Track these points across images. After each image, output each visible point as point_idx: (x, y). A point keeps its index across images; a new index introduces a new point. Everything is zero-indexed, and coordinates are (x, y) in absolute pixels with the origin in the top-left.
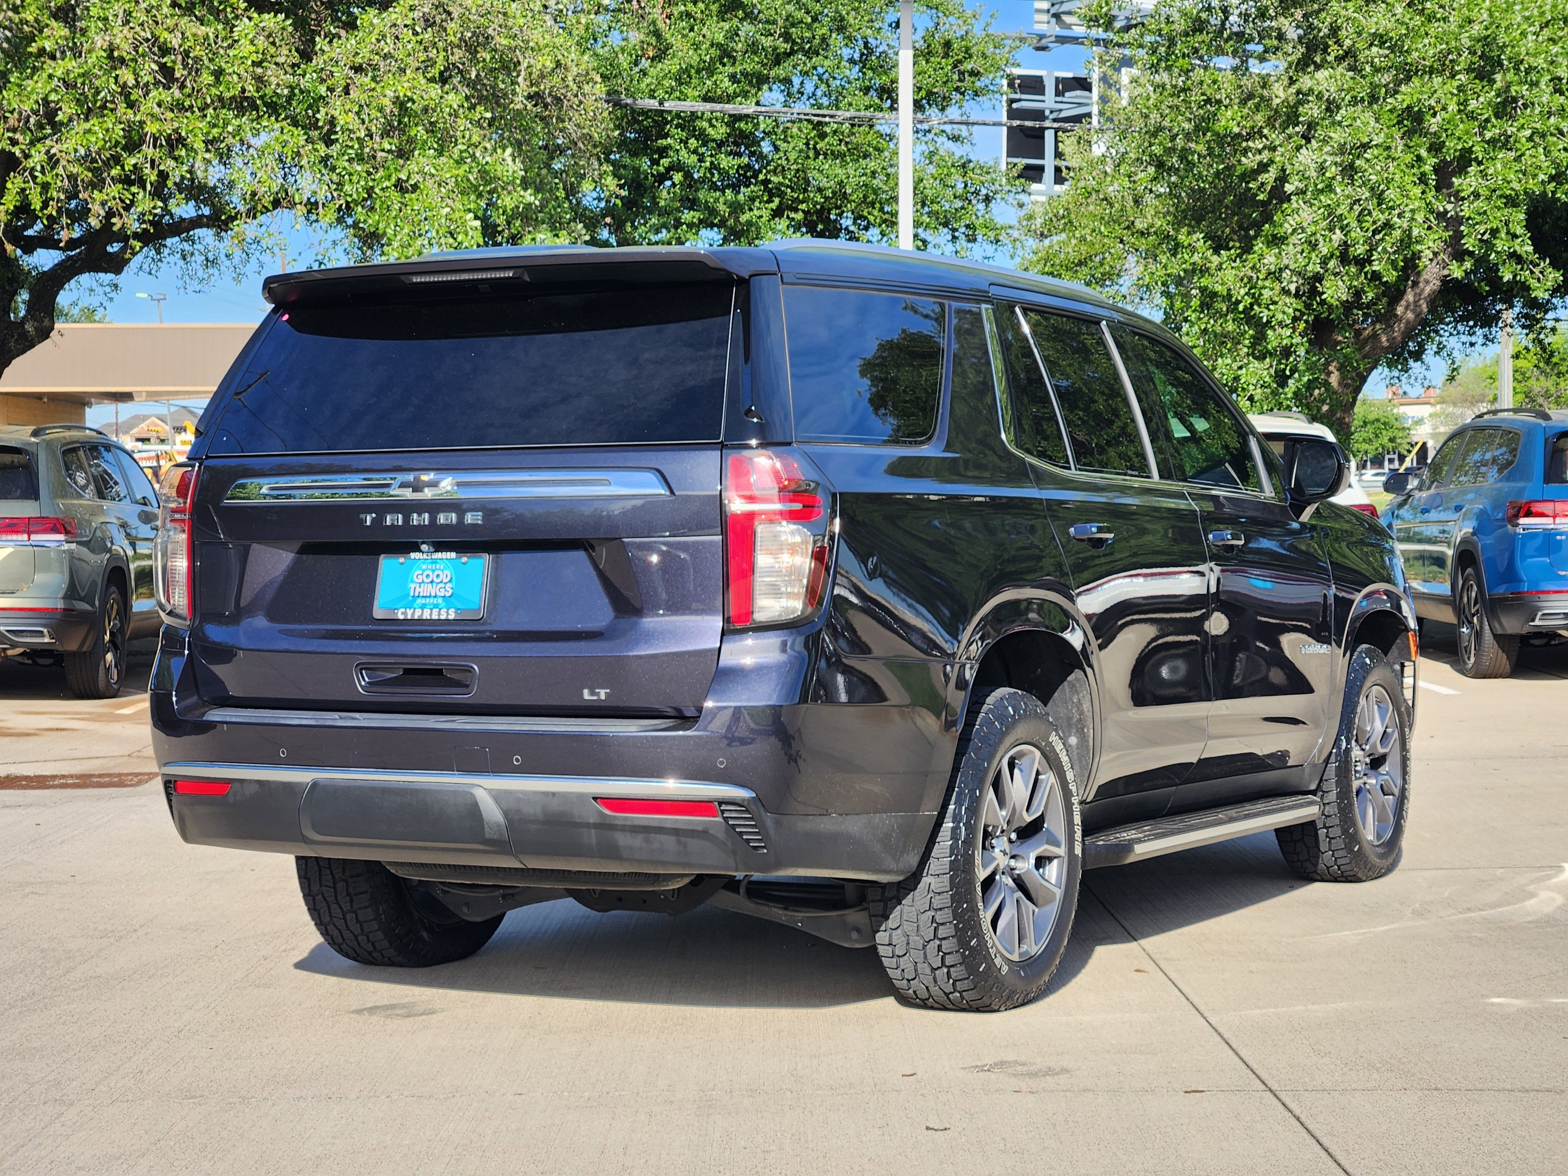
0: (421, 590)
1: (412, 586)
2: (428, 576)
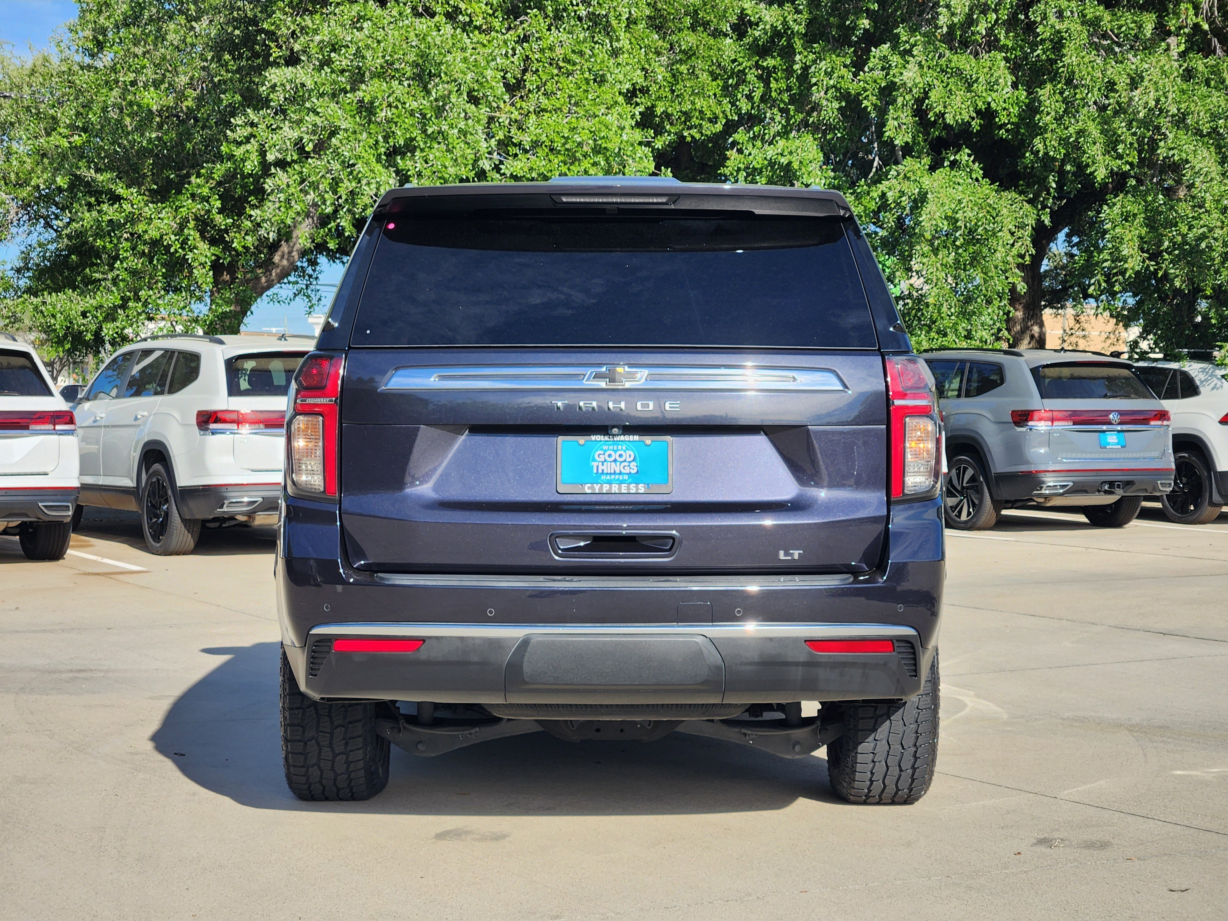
0: (604, 467)
1: (595, 464)
2: (610, 456)
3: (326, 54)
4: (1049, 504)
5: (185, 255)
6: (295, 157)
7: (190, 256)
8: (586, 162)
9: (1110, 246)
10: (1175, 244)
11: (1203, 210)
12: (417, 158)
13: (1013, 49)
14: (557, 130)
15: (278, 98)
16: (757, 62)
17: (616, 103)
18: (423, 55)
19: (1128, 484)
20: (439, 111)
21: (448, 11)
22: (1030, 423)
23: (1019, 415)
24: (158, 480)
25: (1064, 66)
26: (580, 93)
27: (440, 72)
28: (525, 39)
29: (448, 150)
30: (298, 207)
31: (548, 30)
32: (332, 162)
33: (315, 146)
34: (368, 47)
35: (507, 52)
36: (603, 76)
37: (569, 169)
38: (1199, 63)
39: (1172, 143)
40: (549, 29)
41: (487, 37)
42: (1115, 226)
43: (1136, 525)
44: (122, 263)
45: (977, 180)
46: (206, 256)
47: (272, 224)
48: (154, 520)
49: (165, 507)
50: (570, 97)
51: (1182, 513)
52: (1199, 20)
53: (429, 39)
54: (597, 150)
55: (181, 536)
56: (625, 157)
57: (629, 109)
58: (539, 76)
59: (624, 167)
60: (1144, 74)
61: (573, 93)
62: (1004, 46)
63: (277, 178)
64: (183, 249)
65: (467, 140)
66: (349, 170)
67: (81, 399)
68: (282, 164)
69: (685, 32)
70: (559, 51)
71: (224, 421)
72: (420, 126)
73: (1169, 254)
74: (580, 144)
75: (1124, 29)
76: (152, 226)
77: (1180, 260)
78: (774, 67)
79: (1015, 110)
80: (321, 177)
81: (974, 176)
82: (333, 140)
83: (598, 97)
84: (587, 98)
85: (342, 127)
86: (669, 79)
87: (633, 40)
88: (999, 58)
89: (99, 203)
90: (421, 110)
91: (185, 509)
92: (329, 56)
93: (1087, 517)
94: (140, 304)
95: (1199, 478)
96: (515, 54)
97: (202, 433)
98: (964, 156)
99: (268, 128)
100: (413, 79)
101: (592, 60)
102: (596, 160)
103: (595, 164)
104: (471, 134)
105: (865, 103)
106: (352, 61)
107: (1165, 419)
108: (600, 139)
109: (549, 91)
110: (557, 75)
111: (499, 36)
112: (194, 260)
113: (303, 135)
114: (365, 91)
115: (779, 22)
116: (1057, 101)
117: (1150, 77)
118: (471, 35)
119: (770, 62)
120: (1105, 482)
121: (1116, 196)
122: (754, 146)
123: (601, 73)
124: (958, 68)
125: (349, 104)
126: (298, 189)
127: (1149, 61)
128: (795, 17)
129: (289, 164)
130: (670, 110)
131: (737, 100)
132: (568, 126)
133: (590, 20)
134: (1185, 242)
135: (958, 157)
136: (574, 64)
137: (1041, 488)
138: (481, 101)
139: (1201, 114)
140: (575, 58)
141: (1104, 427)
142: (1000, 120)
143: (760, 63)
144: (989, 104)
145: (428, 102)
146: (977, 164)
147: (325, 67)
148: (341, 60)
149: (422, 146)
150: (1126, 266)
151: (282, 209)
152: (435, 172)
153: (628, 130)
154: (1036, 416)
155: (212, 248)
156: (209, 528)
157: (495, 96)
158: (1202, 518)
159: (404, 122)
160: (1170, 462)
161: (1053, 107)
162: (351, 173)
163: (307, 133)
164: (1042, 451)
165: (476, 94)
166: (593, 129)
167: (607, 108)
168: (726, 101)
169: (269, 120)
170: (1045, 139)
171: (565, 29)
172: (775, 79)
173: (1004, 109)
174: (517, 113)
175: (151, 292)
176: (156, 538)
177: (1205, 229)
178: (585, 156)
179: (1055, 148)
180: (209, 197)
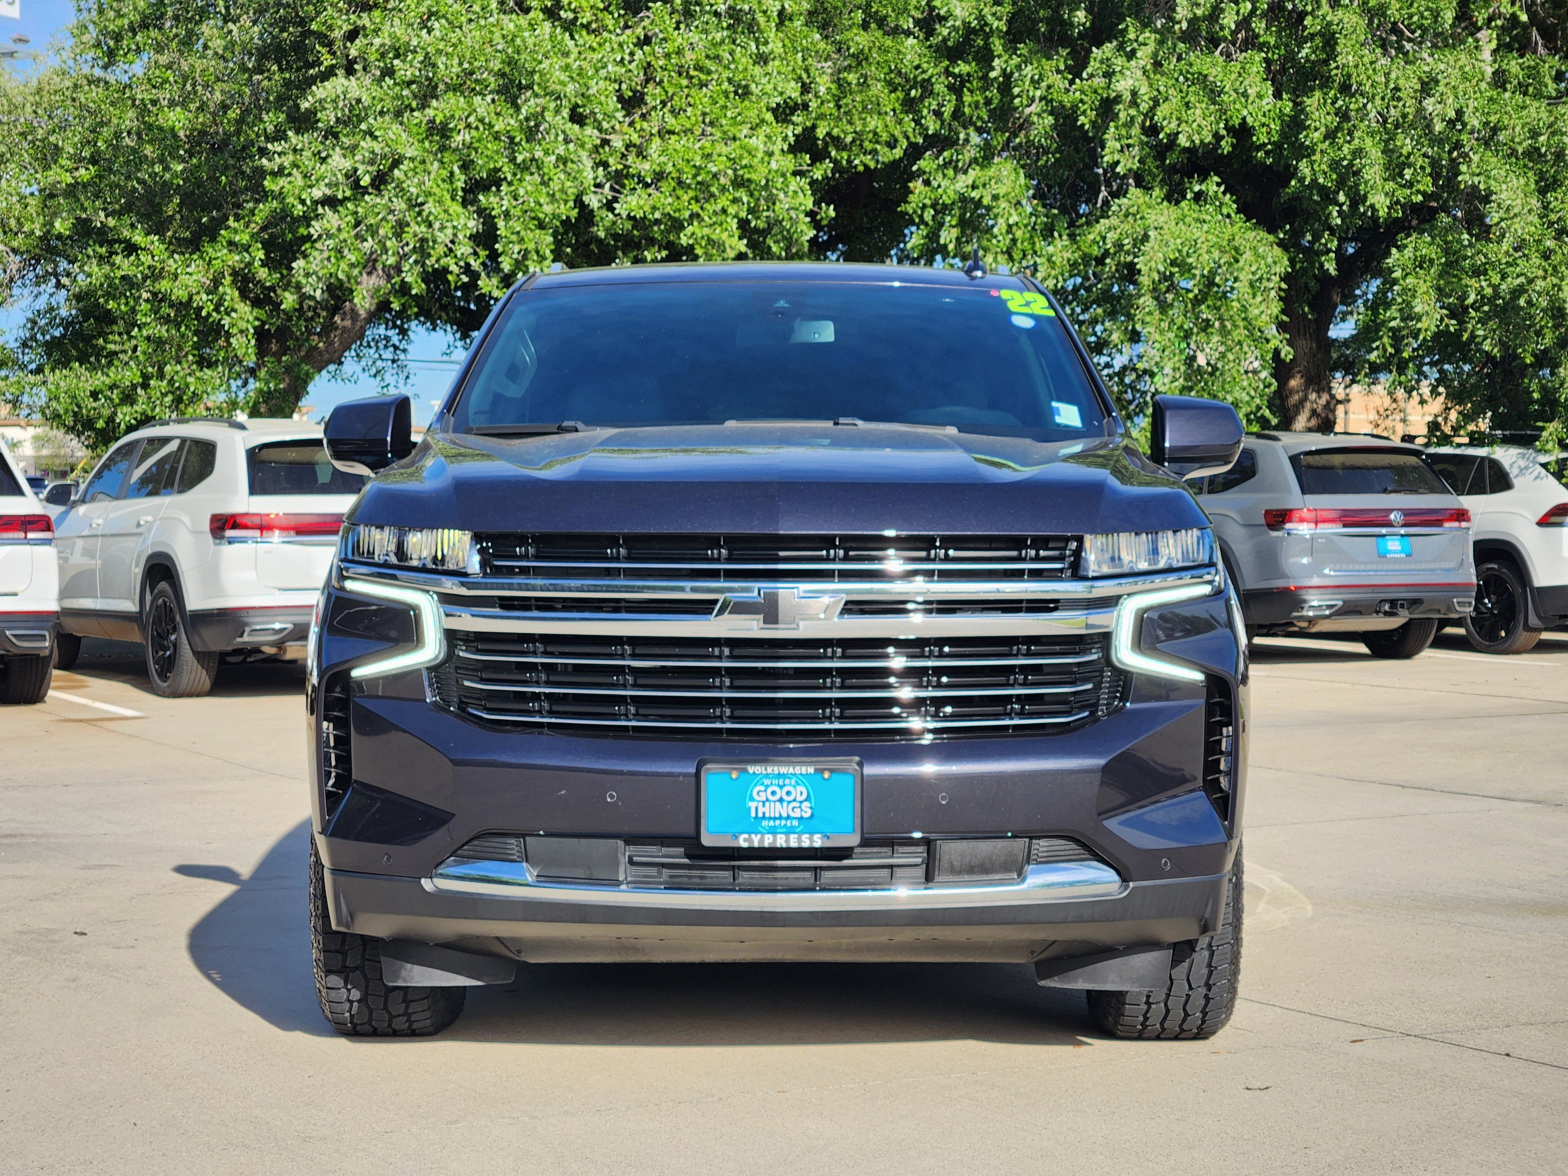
3: (388, 61)
4: (1315, 630)
5: (220, 320)
6: (348, 193)
7: (226, 321)
8: (724, 198)
9: (1399, 300)
10: (1483, 297)
11: (1520, 254)
12: (503, 193)
13: (1277, 47)
14: (686, 157)
15: (328, 117)
16: (947, 69)
17: (763, 121)
18: (510, 62)
19: (1415, 602)
20: (531, 134)
21: (546, 6)
22: (1288, 526)
23: (1275, 516)
24: (165, 602)
25: (1337, 68)
26: (716, 110)
27: (533, 83)
28: (647, 40)
29: (544, 183)
30: (352, 257)
31: (675, 29)
32: (394, 199)
33: (373, 180)
34: (439, 52)
35: (622, 59)
36: (747, 87)
37: (702, 208)
38: (1514, 66)
39: (1478, 167)
40: (677, 28)
41: (598, 39)
42: (1407, 275)
43: (1429, 656)
44: (140, 329)
45: (1229, 216)
46: (248, 321)
47: (319, 279)
48: (161, 653)
49: (173, 637)
50: (704, 114)
51: (1490, 640)
52: (1516, 8)
53: (518, 41)
54: (739, 183)
55: (193, 673)
56: (774, 191)
57: (780, 130)
58: (663, 88)
59: (774, 204)
60: (1439, 77)
61: (708, 110)
62: (1264, 44)
63: (325, 221)
64: (219, 312)
65: (568, 170)
66: (417, 209)
67: (74, 502)
68: (331, 202)
69: (855, 31)
70: (690, 57)
71: (245, 527)
72: (506, 153)
73: (1476, 310)
74: (715, 176)
75: (1415, 18)
76: (177, 283)
77: (1490, 318)
78: (969, 75)
79: (1275, 126)
80: (381, 220)
81: (1225, 211)
82: (396, 172)
83: (739, 114)
84: (725, 116)
85: (408, 155)
86: (834, 91)
87: (787, 41)
88: (1257, 59)
89: (111, 254)
90: (508, 132)
91: (196, 639)
92: (391, 63)
93: (1367, 645)
94: (165, 382)
95: (1511, 595)
96: (634, 60)
97: (218, 541)
98: (1212, 186)
99: (315, 155)
100: (498, 92)
101: (732, 66)
102: (737, 195)
103: (735, 201)
104: (572, 162)
105: (1082, 120)
106: (420, 70)
107: (1464, 520)
108: (742, 167)
109: (677, 108)
110: (687, 87)
111: (613, 37)
112: (233, 325)
113: (357, 165)
114: (437, 109)
115: (973, 17)
116: (1328, 114)
117: (1448, 80)
118: (577, 37)
119: (962, 68)
120: (1385, 601)
121: (1408, 235)
122: (944, 175)
123: (743, 83)
124: (1200, 73)
125: (416, 125)
126: (353, 233)
127: (1445, 60)
128: (994, 10)
129: (342, 202)
130: (835, 132)
131: (922, 117)
132: (700, 152)
133: (731, 17)
134: (1496, 295)
135: (1204, 187)
136: (709, 72)
137: (1302, 608)
138: (587, 121)
139: (1518, 129)
140: (708, 64)
141: (1384, 531)
142: (1258, 139)
143: (951, 69)
144: (1244, 119)
145: (517, 121)
146: (1228, 196)
147: (387, 78)
148: (406, 70)
149: (509, 178)
150: (1419, 325)
151: (333, 260)
152: (526, 212)
153: (777, 156)
154: (1296, 515)
155: (256, 310)
156: (229, 663)
157: (605, 114)
158: (1515, 647)
159: (486, 148)
160: (1470, 575)
161: (1323, 120)
162: (419, 214)
163: (363, 163)
164: (1305, 561)
165: (581, 110)
166: (732, 156)
167: (751, 129)
168: (907, 118)
169: (317, 147)
170: (1312, 163)
171: (697, 27)
172: (969, 90)
173: (1263, 125)
174: (636, 136)
175: (178, 368)
176: (163, 676)
177: (1522, 279)
178: (723, 190)
179: (1325, 173)
180: (250, 246)
